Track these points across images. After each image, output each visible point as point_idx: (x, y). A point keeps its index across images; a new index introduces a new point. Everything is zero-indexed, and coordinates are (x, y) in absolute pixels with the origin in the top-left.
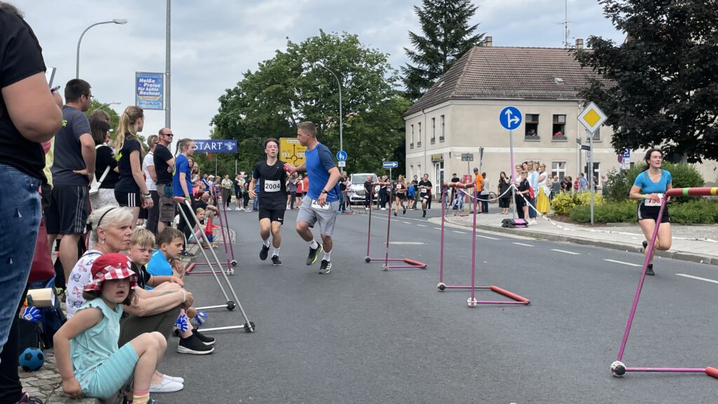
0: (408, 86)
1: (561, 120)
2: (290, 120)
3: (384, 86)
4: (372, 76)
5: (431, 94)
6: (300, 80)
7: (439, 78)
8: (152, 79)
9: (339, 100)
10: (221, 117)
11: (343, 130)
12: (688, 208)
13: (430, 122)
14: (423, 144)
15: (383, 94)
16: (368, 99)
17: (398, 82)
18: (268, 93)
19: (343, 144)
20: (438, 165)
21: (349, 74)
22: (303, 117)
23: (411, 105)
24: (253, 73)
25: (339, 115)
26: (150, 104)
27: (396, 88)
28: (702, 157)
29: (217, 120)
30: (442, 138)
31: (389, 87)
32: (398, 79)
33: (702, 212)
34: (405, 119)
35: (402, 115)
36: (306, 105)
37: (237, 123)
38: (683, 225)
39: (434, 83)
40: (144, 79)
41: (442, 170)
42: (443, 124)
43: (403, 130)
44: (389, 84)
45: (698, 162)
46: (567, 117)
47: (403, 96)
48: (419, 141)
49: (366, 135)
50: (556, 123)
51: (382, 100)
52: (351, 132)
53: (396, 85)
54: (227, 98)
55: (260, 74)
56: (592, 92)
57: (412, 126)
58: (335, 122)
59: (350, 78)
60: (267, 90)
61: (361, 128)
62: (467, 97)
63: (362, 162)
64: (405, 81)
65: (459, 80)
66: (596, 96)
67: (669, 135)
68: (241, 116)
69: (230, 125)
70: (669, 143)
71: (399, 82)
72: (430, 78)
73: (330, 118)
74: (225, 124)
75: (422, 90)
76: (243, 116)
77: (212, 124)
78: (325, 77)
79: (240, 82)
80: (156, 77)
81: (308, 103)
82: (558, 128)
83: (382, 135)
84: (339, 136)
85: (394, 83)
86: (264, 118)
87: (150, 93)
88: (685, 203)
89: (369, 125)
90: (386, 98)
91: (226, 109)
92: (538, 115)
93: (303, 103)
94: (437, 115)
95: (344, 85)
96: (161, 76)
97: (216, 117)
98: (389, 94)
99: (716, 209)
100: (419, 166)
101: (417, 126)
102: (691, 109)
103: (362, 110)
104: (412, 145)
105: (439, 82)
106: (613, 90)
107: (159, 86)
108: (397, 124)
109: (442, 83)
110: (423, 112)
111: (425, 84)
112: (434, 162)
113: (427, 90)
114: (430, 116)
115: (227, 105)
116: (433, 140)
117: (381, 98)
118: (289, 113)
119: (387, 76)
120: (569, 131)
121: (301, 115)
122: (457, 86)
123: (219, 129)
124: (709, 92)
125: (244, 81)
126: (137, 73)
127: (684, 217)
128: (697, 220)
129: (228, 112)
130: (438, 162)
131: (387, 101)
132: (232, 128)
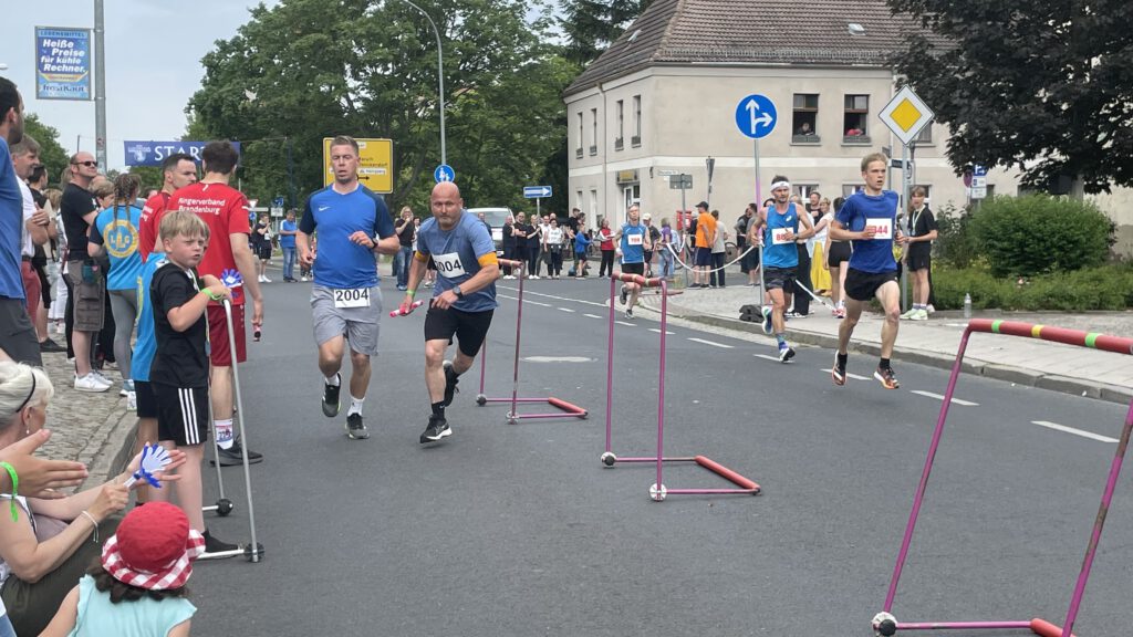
0: (574, 36)
1: (859, 105)
2: (344, 101)
3: (525, 37)
4: (503, 17)
5: (615, 52)
6: (362, 24)
7: (632, 22)
8: (69, 40)
9: (437, 63)
10: (207, 95)
11: (447, 123)
12: (1080, 282)
13: (613, 109)
14: (600, 150)
15: (525, 52)
16: (495, 60)
17: (551, 29)
18: (299, 51)
19: (447, 150)
20: (628, 191)
21: (457, 12)
22: (368, 96)
23: (578, 74)
24: (270, 9)
25: (439, 95)
26: (66, 88)
27: (548, 41)
28: (1112, 182)
29: (199, 103)
30: (636, 141)
31: (536, 39)
32: (552, 22)
33: (1103, 287)
34: (567, 100)
35: (562, 92)
36: (375, 74)
37: (240, 107)
38: (1069, 312)
39: (622, 31)
40: (53, 39)
41: (637, 200)
42: (639, 113)
43: (563, 121)
44: (535, 33)
45: (1103, 191)
46: (871, 99)
47: (562, 56)
48: (593, 144)
49: (493, 132)
50: (850, 110)
51: (522, 64)
52: (462, 128)
53: (549, 35)
54: (219, 58)
55: (283, 11)
56: (912, 60)
57: (581, 114)
58: (432, 107)
59: (460, 21)
60: (297, 43)
61: (482, 119)
62: (683, 62)
63: (485, 184)
64: (567, 27)
65: (669, 28)
66: (920, 66)
67: (1051, 141)
68: (248, 94)
69: (226, 112)
70: (1050, 156)
71: (556, 28)
72: (615, 21)
73: (421, 98)
74: (216, 110)
75: (599, 45)
76: (252, 96)
77: (190, 108)
78: (410, 19)
79: (243, 27)
80: (75, 37)
81: (379, 70)
82: (854, 121)
83: (523, 131)
84: (439, 134)
85: (545, 30)
86: (292, 99)
87: (65, 68)
88: (1073, 272)
89: (498, 113)
90: (531, 60)
91: (216, 80)
92: (816, 96)
93: (367, 68)
94: (627, 95)
95: (448, 35)
96: (85, 34)
97: (197, 95)
98: (535, 53)
99: (1130, 282)
100: (594, 191)
101: (588, 115)
102: (1090, 93)
103: (484, 84)
104: (580, 151)
105: (632, 31)
106: (952, 56)
107: (82, 53)
108: (549, 110)
109: (639, 31)
110: (601, 88)
111: (606, 32)
112: (622, 185)
113: (609, 45)
114: (613, 98)
115: (219, 73)
116: (620, 143)
117: (519, 60)
118: (342, 89)
119: (530, 17)
120: (874, 127)
121: (363, 93)
122: (664, 40)
123: (204, 120)
124: (1123, 62)
125: (251, 24)
126: (37, 29)
127: (1071, 299)
128: (1095, 304)
129: (221, 87)
130: (630, 185)
131: (532, 66)
132: (229, 116)
